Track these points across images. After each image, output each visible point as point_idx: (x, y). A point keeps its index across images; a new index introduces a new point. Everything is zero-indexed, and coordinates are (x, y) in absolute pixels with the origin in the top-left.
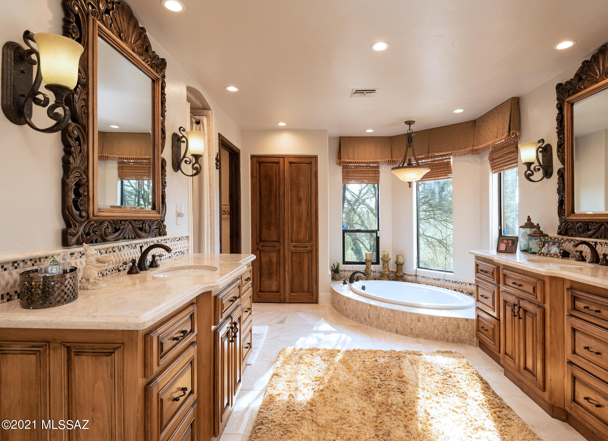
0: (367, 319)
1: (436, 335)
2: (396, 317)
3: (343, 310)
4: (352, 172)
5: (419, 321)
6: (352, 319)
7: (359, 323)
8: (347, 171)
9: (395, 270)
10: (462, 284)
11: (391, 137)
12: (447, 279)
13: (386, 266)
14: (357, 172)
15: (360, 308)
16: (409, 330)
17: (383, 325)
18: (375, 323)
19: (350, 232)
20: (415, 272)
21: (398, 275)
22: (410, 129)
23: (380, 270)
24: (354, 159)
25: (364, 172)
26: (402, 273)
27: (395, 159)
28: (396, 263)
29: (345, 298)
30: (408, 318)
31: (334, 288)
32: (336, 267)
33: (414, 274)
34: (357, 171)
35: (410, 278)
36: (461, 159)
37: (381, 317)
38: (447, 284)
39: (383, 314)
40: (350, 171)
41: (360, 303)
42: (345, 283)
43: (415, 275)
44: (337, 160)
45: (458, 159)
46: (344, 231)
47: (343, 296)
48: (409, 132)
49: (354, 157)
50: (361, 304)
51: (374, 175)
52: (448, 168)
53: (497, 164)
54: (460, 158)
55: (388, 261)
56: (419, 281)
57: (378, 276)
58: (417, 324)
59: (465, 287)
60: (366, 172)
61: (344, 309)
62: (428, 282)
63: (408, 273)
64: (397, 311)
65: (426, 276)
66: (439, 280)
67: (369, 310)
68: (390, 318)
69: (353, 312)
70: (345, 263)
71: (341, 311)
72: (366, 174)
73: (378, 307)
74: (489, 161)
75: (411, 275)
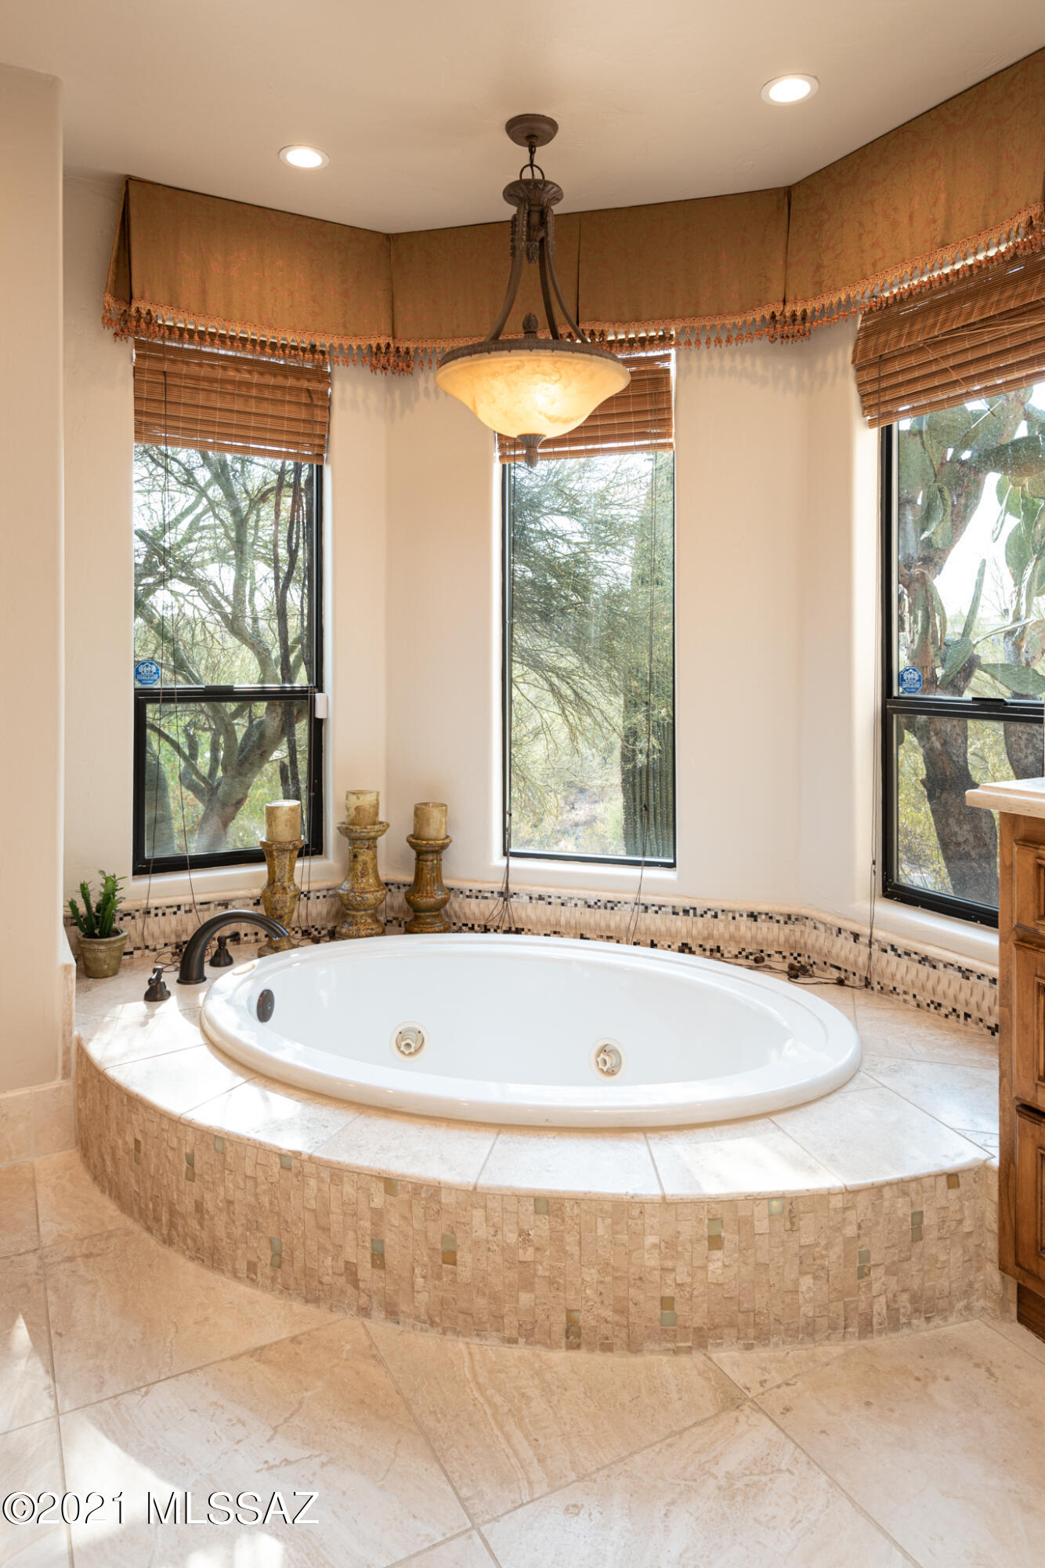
0: (366, 1272)
1: (807, 1310)
2: (568, 1238)
3: (172, 1212)
4: (190, 383)
5: (715, 1242)
6: (243, 1273)
7: (298, 1306)
8: (164, 373)
9: (409, 878)
10: (716, 916)
11: (389, 237)
12: (644, 899)
13: (365, 863)
14: (217, 387)
15: (313, 1204)
16: (654, 1309)
17: (481, 1302)
18: (422, 1298)
19: (180, 701)
20: (501, 877)
21: (425, 901)
22: (532, 165)
23: (329, 884)
24: (203, 312)
25: (254, 392)
26: (442, 888)
27: (412, 345)
28: (413, 846)
29: (190, 1137)
30: (651, 1240)
31: (97, 1050)
32: (95, 900)
33: (499, 886)
34: (215, 380)
35: (474, 909)
36: (716, 362)
37: (464, 1257)
38: (648, 921)
39: (481, 1231)
40: (179, 376)
41: (309, 1168)
42: (155, 993)
43: (501, 894)
44: (109, 298)
45: (705, 363)
46: (143, 698)
47: (176, 1123)
48: (527, 175)
49: (204, 301)
50: (320, 1180)
51: (303, 414)
52: (656, 402)
53: (900, 379)
54: (710, 359)
55: (375, 839)
56: (520, 919)
57: (319, 914)
58: (704, 1268)
59: (732, 928)
60: (267, 394)
61: (187, 1205)
62: (563, 921)
63: (466, 886)
64: (577, 1200)
65: (552, 891)
66: (611, 905)
67: (378, 1215)
68: (528, 1255)
69: (253, 1226)
70: (143, 866)
71: (157, 1220)
72: (265, 405)
73: (450, 1188)
74: (851, 371)
75: (479, 895)
